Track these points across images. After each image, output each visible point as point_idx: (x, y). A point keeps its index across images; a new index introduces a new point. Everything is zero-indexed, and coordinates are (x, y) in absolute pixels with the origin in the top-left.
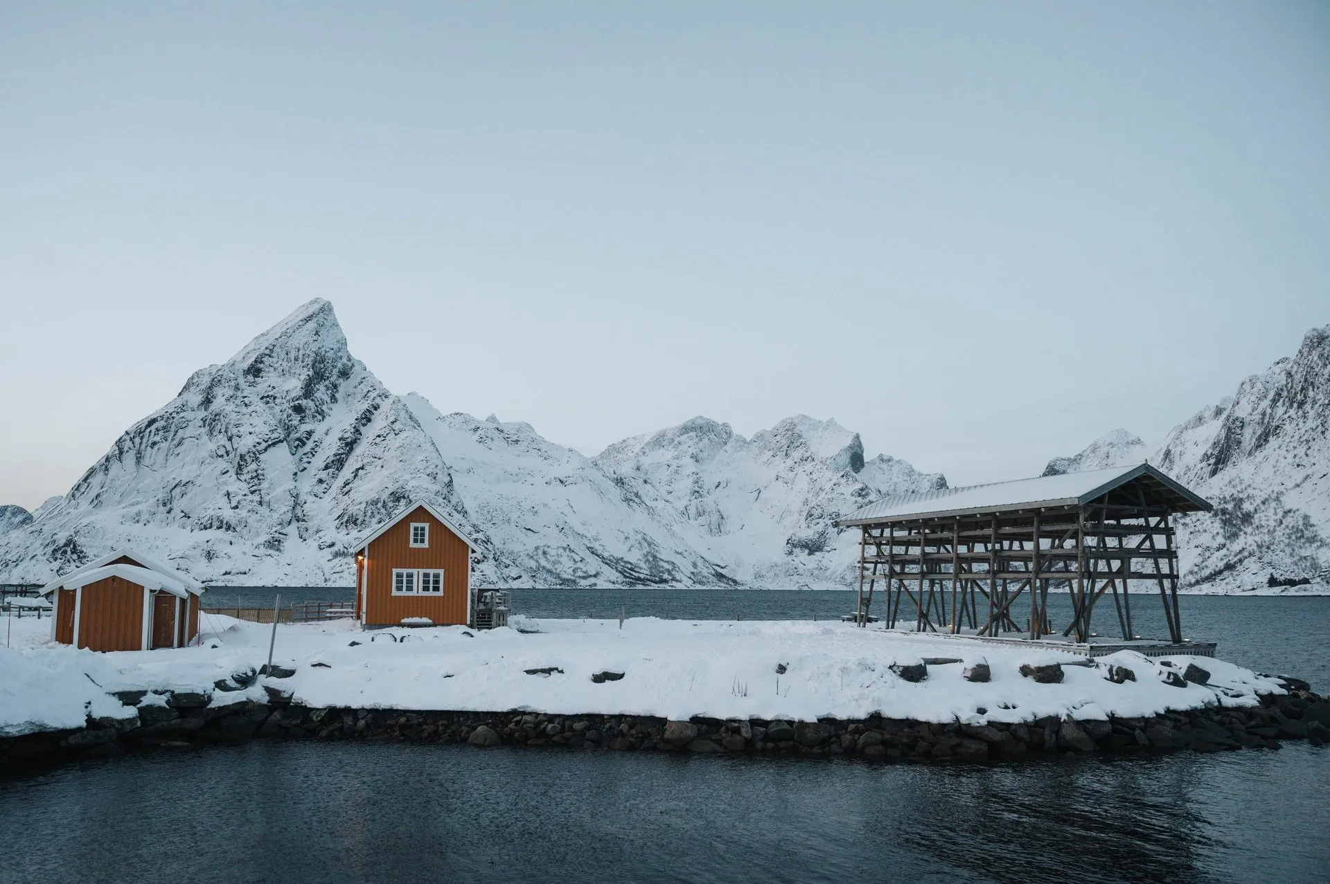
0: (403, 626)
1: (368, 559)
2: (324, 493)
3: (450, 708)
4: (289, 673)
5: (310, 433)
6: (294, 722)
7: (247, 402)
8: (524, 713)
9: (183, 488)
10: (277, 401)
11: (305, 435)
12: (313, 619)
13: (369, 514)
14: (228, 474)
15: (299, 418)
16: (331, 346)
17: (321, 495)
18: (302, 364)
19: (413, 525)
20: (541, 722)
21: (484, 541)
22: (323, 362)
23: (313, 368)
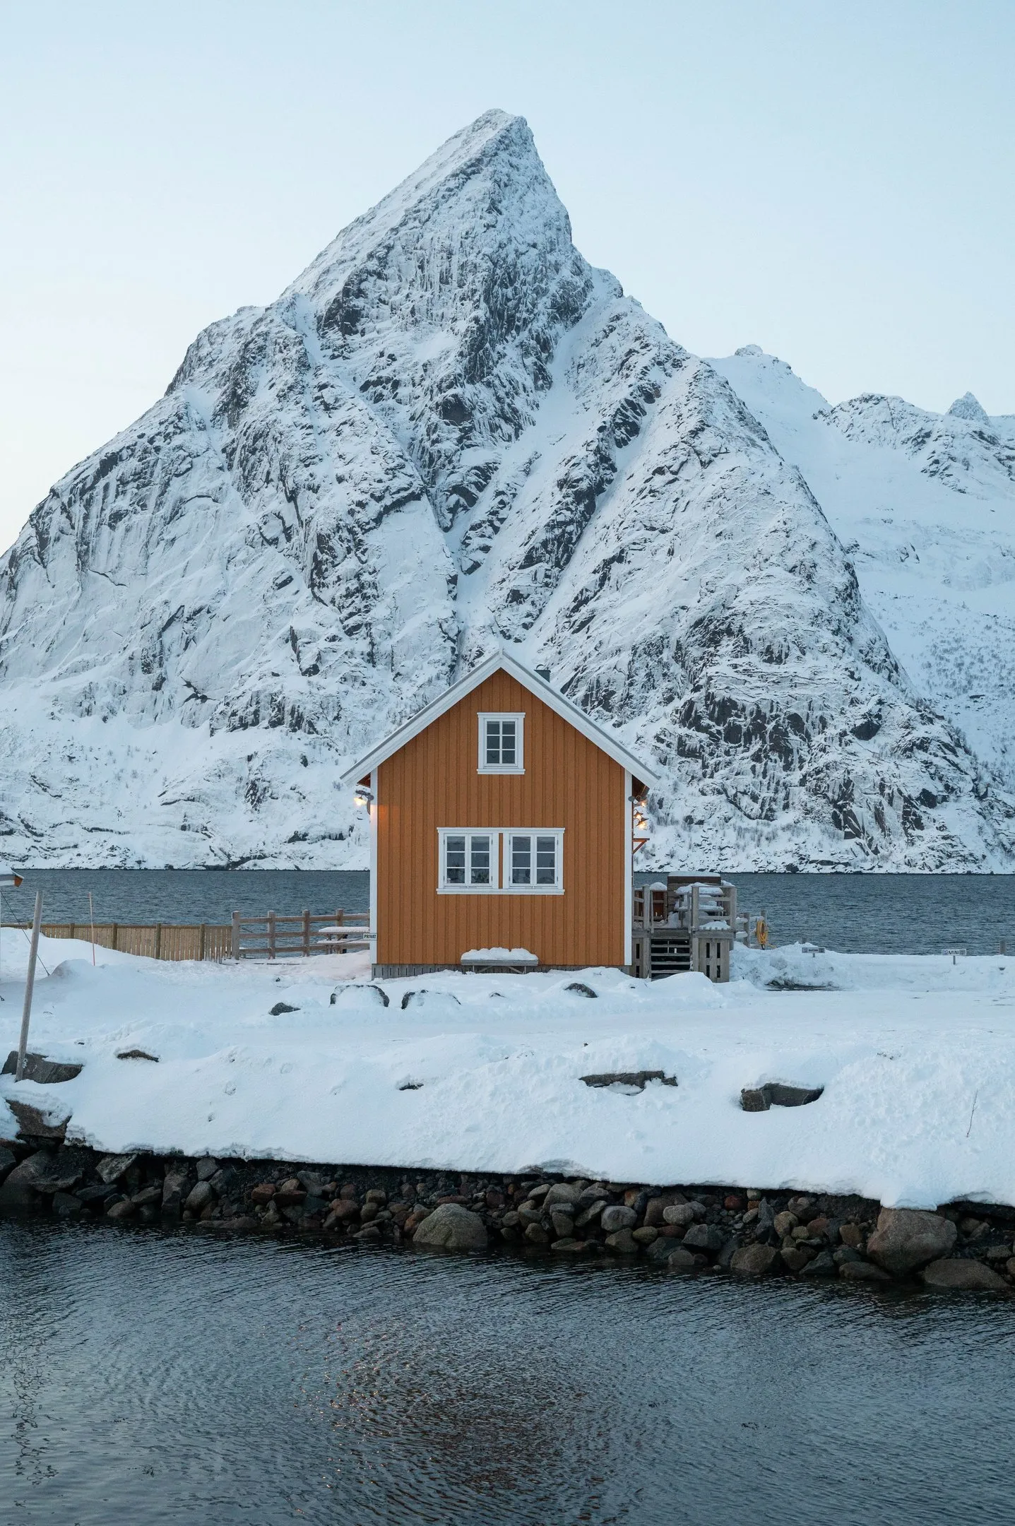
0: (464, 968)
1: (379, 804)
2: (526, 626)
3: (396, 1162)
4: (70, 1072)
5: (485, 473)
6: (60, 1183)
7: (330, 401)
8: (559, 1178)
9: (188, 626)
10: (403, 392)
11: (474, 479)
12: (290, 951)
13: (641, 678)
14: (291, 588)
15: (457, 435)
16: (530, 238)
17: (519, 632)
18: (460, 292)
19: (484, 719)
20: (591, 1201)
21: (946, 746)
22: (512, 282)
23: (487, 301)
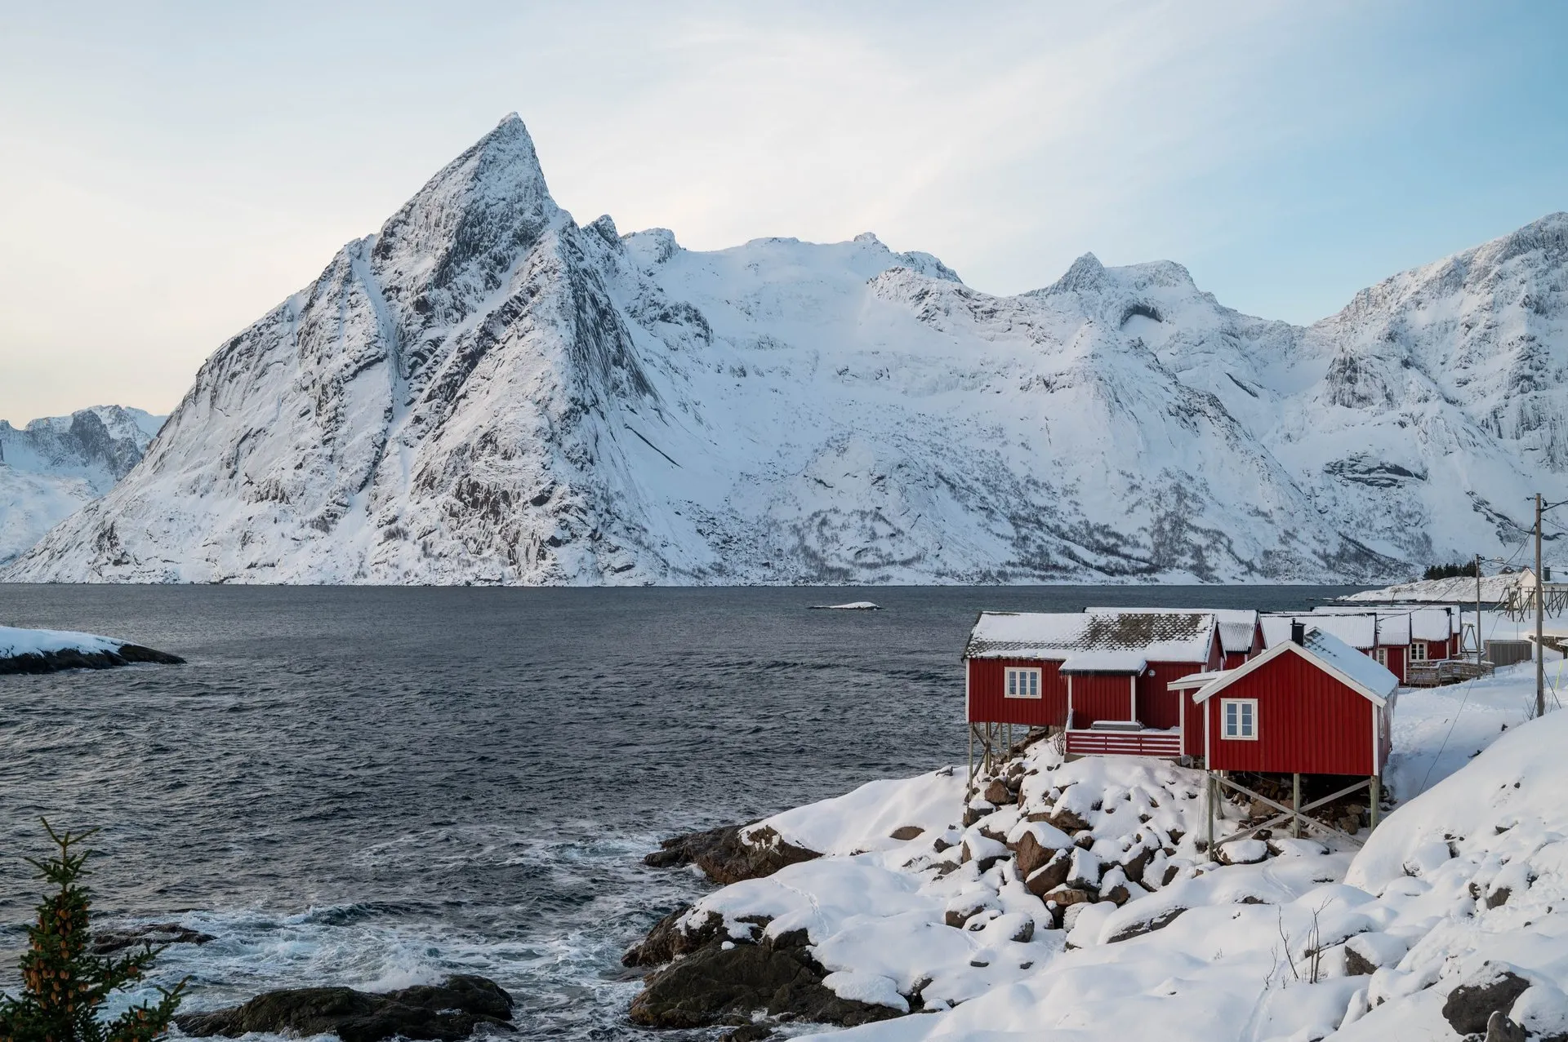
2: (419, 438)
5: (436, 343)
7: (353, 302)
9: (253, 440)
10: (402, 294)
11: (428, 347)
13: (450, 469)
14: (308, 416)
15: (423, 320)
16: (501, 196)
17: (414, 441)
18: (443, 231)
21: (580, 509)
22: (480, 224)
23: (457, 237)
